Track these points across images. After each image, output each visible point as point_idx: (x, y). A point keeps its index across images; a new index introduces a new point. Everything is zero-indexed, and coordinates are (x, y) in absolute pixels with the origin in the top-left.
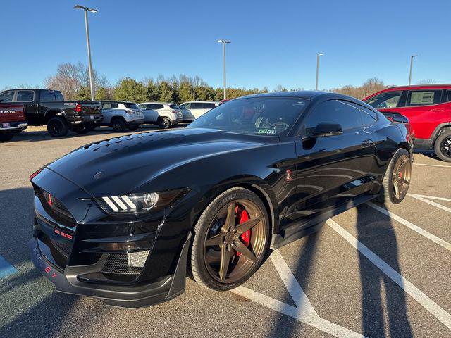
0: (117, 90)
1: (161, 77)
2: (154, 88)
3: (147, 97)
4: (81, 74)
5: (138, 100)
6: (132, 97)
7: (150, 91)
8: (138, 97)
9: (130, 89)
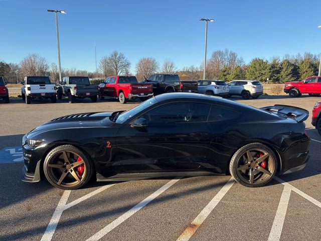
0: (248, 67)
1: (287, 55)
2: (277, 65)
3: (269, 72)
4: (226, 57)
5: (262, 74)
6: (258, 72)
7: (273, 66)
8: (263, 72)
9: (257, 66)
